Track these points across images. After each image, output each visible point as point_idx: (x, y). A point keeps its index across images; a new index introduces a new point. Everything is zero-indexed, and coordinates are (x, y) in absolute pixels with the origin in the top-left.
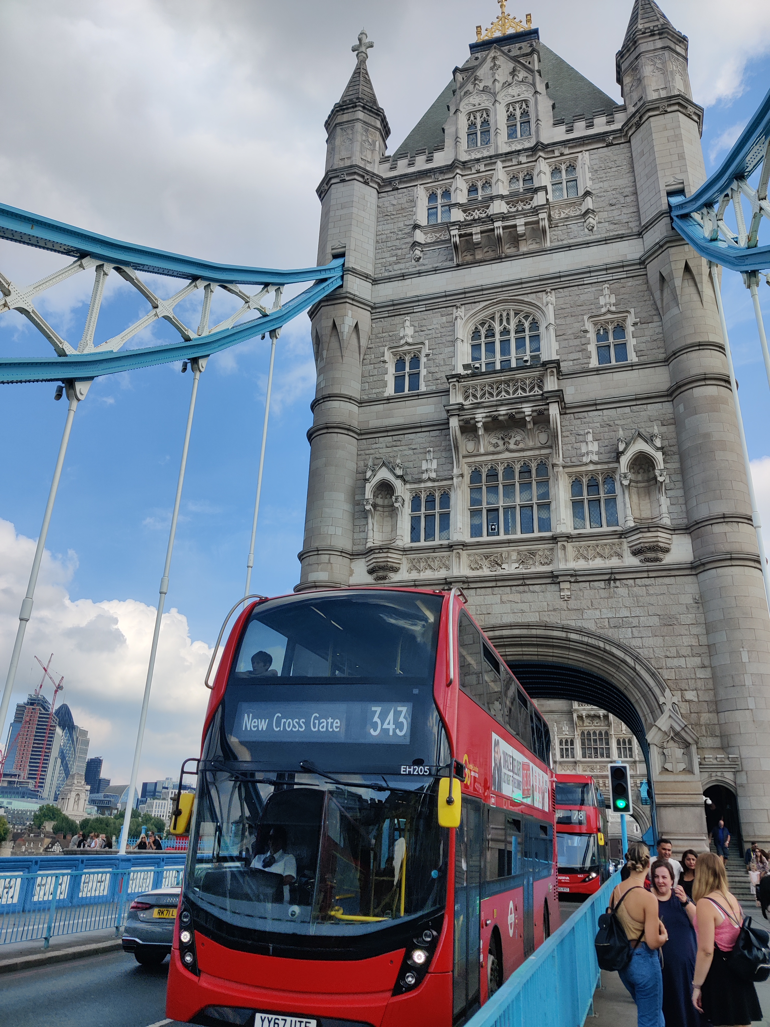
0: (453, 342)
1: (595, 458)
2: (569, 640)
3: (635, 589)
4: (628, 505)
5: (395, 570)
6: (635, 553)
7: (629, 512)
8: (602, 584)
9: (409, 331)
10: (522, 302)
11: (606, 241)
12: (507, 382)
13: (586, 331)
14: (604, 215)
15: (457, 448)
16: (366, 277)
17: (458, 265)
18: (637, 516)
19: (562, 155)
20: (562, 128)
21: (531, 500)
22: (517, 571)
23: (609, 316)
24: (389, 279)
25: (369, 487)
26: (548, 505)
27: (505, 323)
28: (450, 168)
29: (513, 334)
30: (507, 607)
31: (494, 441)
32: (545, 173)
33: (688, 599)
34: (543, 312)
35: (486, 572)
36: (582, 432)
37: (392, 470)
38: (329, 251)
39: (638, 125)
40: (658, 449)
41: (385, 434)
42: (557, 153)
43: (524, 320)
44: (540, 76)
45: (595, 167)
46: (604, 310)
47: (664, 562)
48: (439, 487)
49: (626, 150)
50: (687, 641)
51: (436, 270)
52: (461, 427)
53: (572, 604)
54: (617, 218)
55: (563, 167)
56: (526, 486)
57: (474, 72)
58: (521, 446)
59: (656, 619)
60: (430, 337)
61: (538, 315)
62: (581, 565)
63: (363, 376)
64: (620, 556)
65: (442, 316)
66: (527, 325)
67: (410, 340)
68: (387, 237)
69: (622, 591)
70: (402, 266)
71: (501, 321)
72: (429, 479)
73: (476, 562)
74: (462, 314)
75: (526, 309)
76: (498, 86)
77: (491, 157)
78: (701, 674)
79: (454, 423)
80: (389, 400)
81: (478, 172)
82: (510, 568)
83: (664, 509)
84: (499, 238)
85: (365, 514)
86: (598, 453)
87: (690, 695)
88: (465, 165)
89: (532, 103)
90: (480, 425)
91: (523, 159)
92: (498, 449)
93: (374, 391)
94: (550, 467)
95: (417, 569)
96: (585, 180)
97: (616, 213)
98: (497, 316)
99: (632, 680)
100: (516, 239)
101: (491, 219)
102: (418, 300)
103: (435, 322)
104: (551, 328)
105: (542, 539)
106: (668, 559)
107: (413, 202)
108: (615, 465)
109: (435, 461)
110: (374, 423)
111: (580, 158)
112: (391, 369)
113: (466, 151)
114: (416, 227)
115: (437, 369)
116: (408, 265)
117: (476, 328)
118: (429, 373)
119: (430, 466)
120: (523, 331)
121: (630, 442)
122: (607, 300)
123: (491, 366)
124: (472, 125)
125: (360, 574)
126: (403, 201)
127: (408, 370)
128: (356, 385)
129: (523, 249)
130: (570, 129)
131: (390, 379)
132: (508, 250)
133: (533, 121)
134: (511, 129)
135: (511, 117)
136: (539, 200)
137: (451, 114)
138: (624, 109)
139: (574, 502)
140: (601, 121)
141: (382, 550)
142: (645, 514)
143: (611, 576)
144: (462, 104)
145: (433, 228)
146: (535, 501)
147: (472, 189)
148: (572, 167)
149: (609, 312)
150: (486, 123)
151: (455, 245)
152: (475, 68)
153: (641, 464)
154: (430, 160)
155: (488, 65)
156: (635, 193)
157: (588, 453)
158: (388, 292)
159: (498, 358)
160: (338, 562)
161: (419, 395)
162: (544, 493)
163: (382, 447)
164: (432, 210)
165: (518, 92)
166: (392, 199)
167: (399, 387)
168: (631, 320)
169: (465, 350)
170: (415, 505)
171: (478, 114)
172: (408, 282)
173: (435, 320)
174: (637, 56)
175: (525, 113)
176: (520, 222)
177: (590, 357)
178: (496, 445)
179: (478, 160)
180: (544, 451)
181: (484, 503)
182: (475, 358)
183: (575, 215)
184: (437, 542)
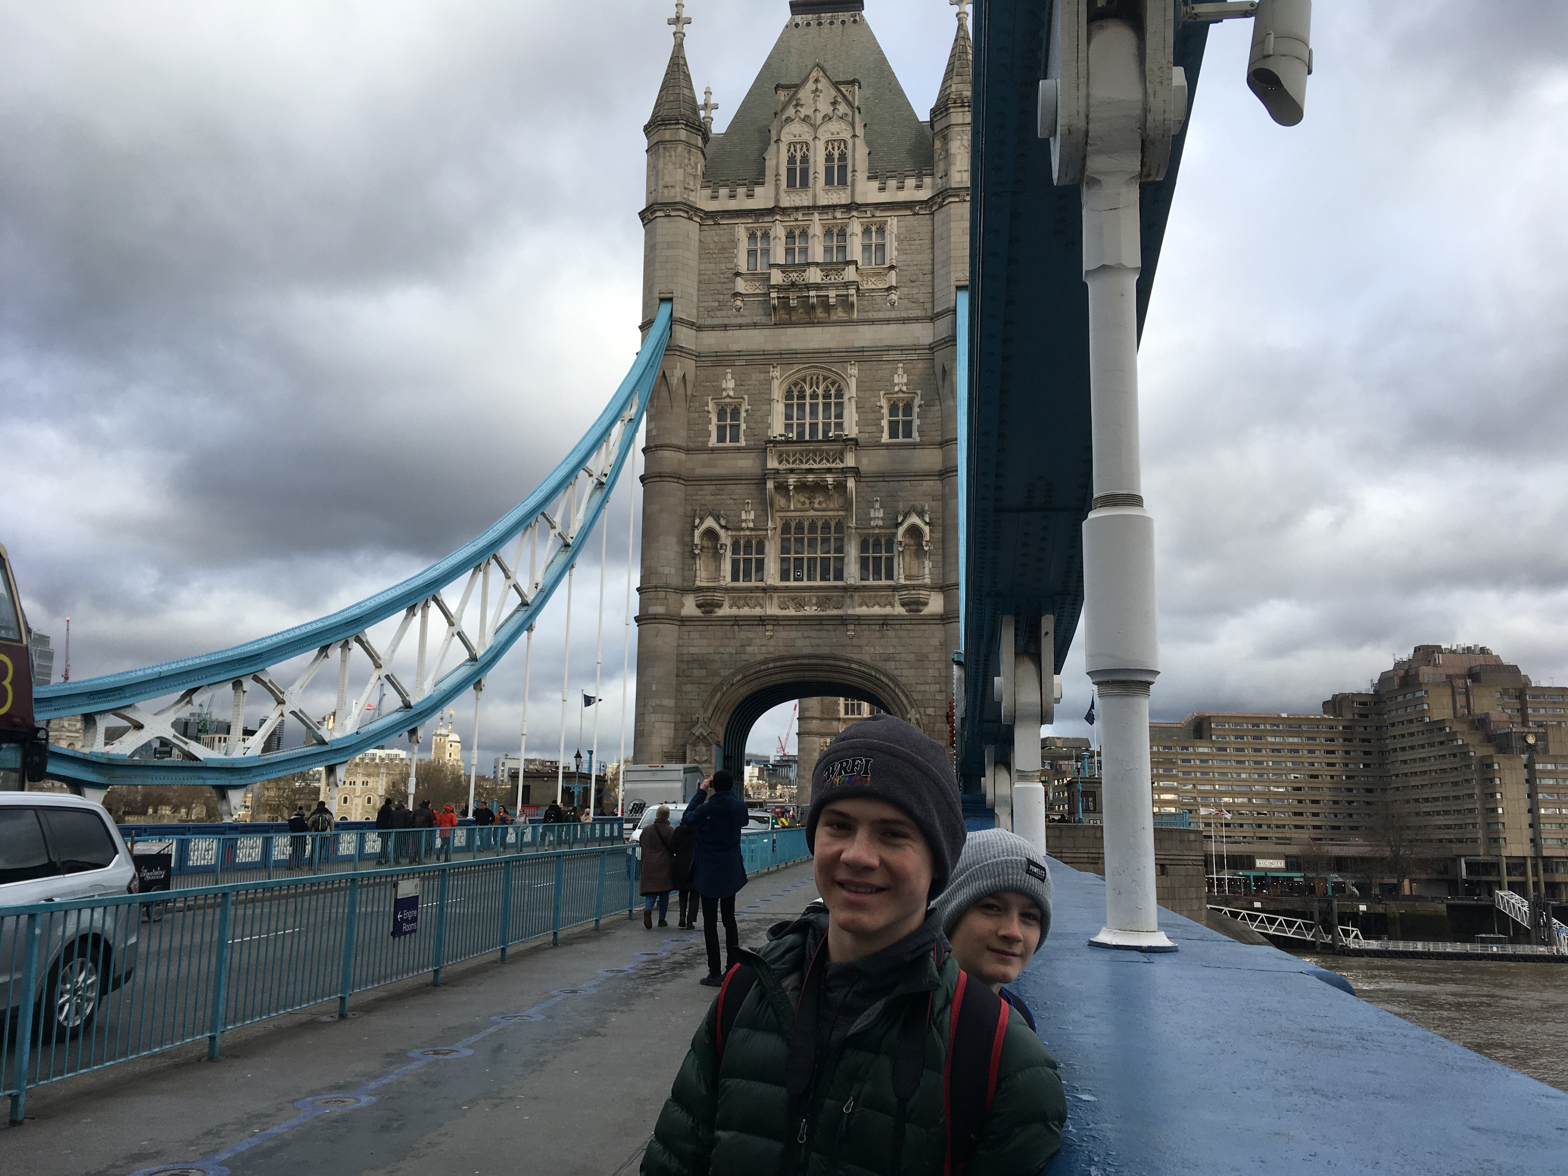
0: (770, 401)
1: (881, 523)
2: (851, 669)
3: (900, 632)
4: (901, 566)
5: (720, 606)
6: (903, 605)
7: (901, 571)
8: (877, 628)
9: (731, 384)
10: (831, 370)
11: (904, 321)
12: (814, 452)
13: (881, 407)
14: (905, 291)
15: (772, 505)
16: (692, 325)
17: (775, 324)
18: (907, 573)
19: (873, 216)
20: (875, 184)
21: (829, 552)
22: (816, 613)
23: (901, 395)
24: (713, 328)
25: (697, 533)
26: (842, 559)
27: (814, 387)
28: (771, 211)
29: (821, 400)
30: (807, 642)
31: (802, 499)
32: (857, 235)
33: (935, 642)
34: (847, 383)
35: (791, 612)
36: (870, 499)
37: (717, 520)
38: (656, 295)
39: (941, 206)
40: (926, 523)
41: (710, 482)
42: (869, 215)
43: (831, 387)
44: (860, 113)
45: (902, 237)
46: (897, 389)
47: (923, 613)
48: (756, 536)
49: (929, 223)
50: (931, 672)
51: (755, 325)
52: (775, 487)
53: (855, 641)
54: (915, 296)
55: (874, 228)
56: (825, 541)
57: (796, 93)
58: (824, 505)
59: (913, 655)
60: (749, 392)
61: (843, 384)
62: (863, 610)
63: (689, 423)
64: (893, 606)
65: (760, 373)
66: (833, 392)
67: (731, 393)
68: (709, 279)
69: (891, 633)
70: (724, 313)
71: (811, 384)
72: (749, 528)
73: (784, 603)
74: (778, 374)
75: (833, 377)
76: (819, 116)
77: (808, 208)
78: (938, 697)
79: (770, 485)
80: (713, 450)
81: (796, 220)
82: (810, 611)
83: (927, 571)
84: (813, 304)
85: (694, 556)
86: (882, 519)
87: (930, 711)
88: (784, 211)
89: (850, 146)
90: (791, 488)
91: (838, 215)
92: (805, 506)
93: (699, 439)
94: (845, 528)
95: (736, 605)
96: (891, 250)
97: (915, 291)
98: (808, 379)
99: (893, 699)
100: (828, 307)
101: (808, 287)
102: (739, 354)
103: (753, 378)
104: (853, 401)
105: (836, 587)
106: (926, 611)
107: (734, 242)
108: (893, 531)
109: (753, 513)
110: (700, 471)
111: (889, 223)
112: (714, 420)
113: (786, 192)
114: (738, 274)
115: (754, 426)
116: (730, 313)
117: (790, 388)
118: (748, 427)
119: (749, 516)
120: (830, 397)
121: (906, 516)
122: (900, 379)
123: (801, 426)
124: (792, 160)
125: (689, 607)
126: (724, 239)
127: (729, 421)
128: (683, 433)
129: (834, 318)
130: (882, 189)
131: (713, 428)
132: (821, 315)
133: (850, 169)
134: (829, 171)
135: (829, 158)
136: (850, 273)
137: (772, 142)
138: (932, 175)
139: (862, 558)
140: (911, 182)
141: (708, 589)
142: (914, 572)
143: (885, 622)
144: (783, 132)
145: (753, 276)
146: (832, 555)
147: (790, 236)
148: (881, 231)
149: (901, 391)
150: (805, 159)
151: (774, 306)
152: (797, 87)
153: (914, 532)
154: (750, 196)
155: (810, 86)
156: (933, 273)
157: (875, 518)
158: (711, 341)
159: (808, 421)
160: (672, 597)
161: (739, 449)
162: (840, 549)
163: (706, 495)
164: (752, 253)
165: (837, 129)
166: (713, 235)
167: (721, 438)
168: (917, 402)
169: (779, 408)
170: (735, 549)
171: (798, 147)
172: (730, 333)
173: (754, 376)
174: (947, 127)
175: (843, 157)
176: (832, 293)
177: (882, 432)
178: (803, 503)
179: (797, 209)
180: (841, 513)
181: (792, 552)
182: (788, 417)
183: (880, 286)
184: (753, 584)
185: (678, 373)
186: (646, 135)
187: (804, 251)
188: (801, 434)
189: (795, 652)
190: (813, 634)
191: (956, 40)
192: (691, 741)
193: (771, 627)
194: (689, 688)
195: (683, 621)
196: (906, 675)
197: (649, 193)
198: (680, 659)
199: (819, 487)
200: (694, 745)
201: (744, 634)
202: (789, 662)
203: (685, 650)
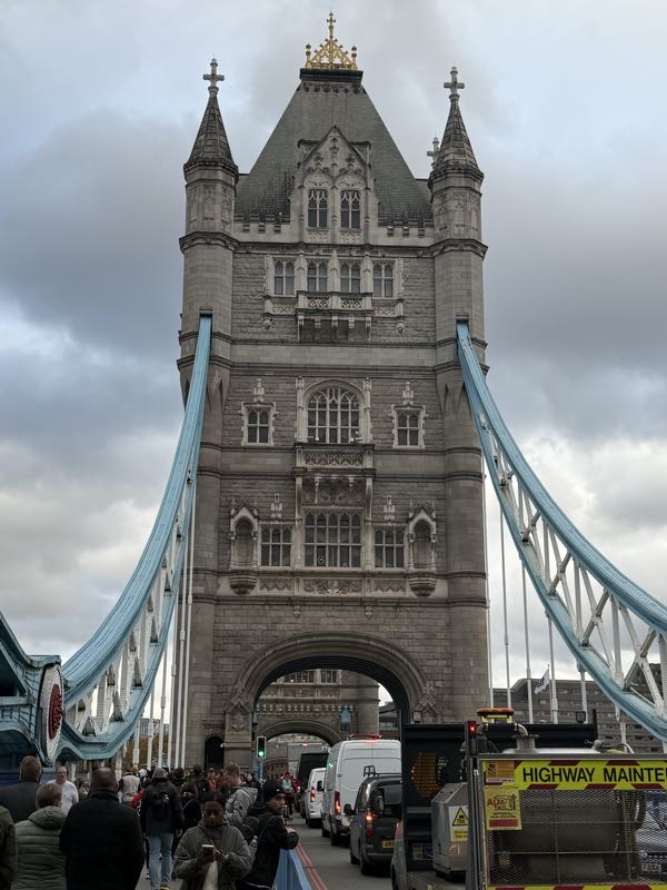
0: (295, 409)
1: (393, 518)
2: (370, 645)
3: (412, 614)
4: (411, 555)
5: (252, 587)
6: (413, 589)
7: (411, 560)
8: (392, 609)
9: (261, 392)
10: (350, 384)
11: (411, 346)
12: (336, 454)
13: (392, 418)
14: (410, 320)
15: (299, 499)
16: (227, 338)
18: (415, 562)
19: (383, 256)
20: (384, 230)
21: (347, 542)
22: (338, 595)
23: (409, 408)
24: (246, 342)
25: (233, 522)
26: (359, 548)
27: (334, 398)
28: (295, 246)
29: (339, 409)
30: (331, 621)
31: (325, 495)
32: (369, 271)
33: (442, 623)
34: (363, 396)
35: (316, 594)
36: (385, 497)
37: (251, 512)
38: (196, 310)
39: (442, 252)
40: (434, 520)
41: (243, 477)
42: (379, 255)
43: (348, 398)
44: (370, 169)
45: (407, 275)
46: (405, 403)
47: (430, 597)
48: (284, 526)
49: (431, 265)
50: (439, 649)
51: (283, 342)
52: (303, 484)
53: (372, 621)
54: (420, 325)
55: (383, 266)
56: (344, 531)
57: (316, 148)
58: (343, 501)
59: (423, 634)
60: (277, 399)
61: (359, 396)
62: (379, 594)
63: (223, 424)
64: (404, 590)
65: (287, 383)
67: (262, 400)
68: (242, 299)
69: (405, 614)
70: (254, 330)
71: (331, 394)
72: (277, 519)
73: (309, 586)
74: (303, 385)
75: (351, 390)
76: (337, 169)
77: (328, 245)
78: (445, 671)
79: (299, 481)
80: (245, 449)
81: (318, 255)
82: (333, 593)
83: (433, 560)
84: (334, 327)
85: (230, 542)
86: (394, 514)
87: (439, 684)
88: (307, 246)
89: (363, 196)
90: (317, 485)
91: (354, 253)
92: (328, 501)
93: (233, 439)
94: (362, 522)
95: (267, 587)
96: (398, 286)
97: (419, 321)
98: (328, 391)
99: (406, 673)
100: (346, 331)
101: (331, 312)
102: (269, 366)
103: (281, 388)
104: (368, 411)
105: (355, 574)
106: (434, 595)
107: (263, 271)
108: (404, 524)
109: (281, 505)
110: (234, 467)
111: (396, 264)
112: (246, 419)
113: (308, 230)
114: (268, 297)
115: (282, 429)
116: (259, 330)
117: (313, 397)
118: (276, 430)
119: (277, 508)
120: (347, 406)
121: (417, 512)
122: (408, 395)
123: (322, 431)
124: (312, 203)
125: (224, 588)
126: (254, 265)
127: (258, 424)
128: (219, 433)
129: (351, 339)
130: (390, 235)
131: (245, 430)
132: (340, 337)
133: (362, 215)
134: (344, 215)
135: (344, 204)
136: (366, 304)
137: (296, 187)
138: (432, 226)
139: (376, 548)
140: (414, 231)
141: (243, 572)
142: (422, 561)
143: (398, 604)
144: (306, 181)
145: (282, 300)
146: (350, 544)
147: (311, 267)
148: (389, 268)
149: (408, 405)
150: (324, 204)
151: (301, 326)
152: (317, 144)
153: (422, 527)
154: (278, 232)
155: (328, 144)
156: (434, 307)
157: (388, 514)
158: (244, 354)
159: (328, 426)
160: (210, 579)
161: (268, 449)
162: (357, 539)
163: (239, 487)
164: (278, 279)
165: (350, 181)
166: (246, 263)
167: (252, 438)
168: (423, 414)
169: (303, 415)
170: (265, 538)
171: (318, 193)
172: (261, 347)
173: (281, 386)
174: (447, 189)
175: (356, 204)
176: (352, 319)
177: (393, 439)
178: (326, 498)
179: (319, 245)
180: (359, 508)
181: (315, 540)
182: (311, 422)
183: (389, 315)
184: (281, 568)
185: (217, 380)
186: (185, 172)
187: (324, 281)
188: (323, 438)
189: (321, 629)
190: (336, 614)
191: (450, 117)
192: (230, 710)
193: (298, 607)
194: (224, 661)
195: (219, 601)
196: (416, 650)
197: (189, 221)
198: (216, 634)
199: (342, 484)
200: (232, 714)
201: (274, 613)
202: (315, 639)
203: (221, 627)
